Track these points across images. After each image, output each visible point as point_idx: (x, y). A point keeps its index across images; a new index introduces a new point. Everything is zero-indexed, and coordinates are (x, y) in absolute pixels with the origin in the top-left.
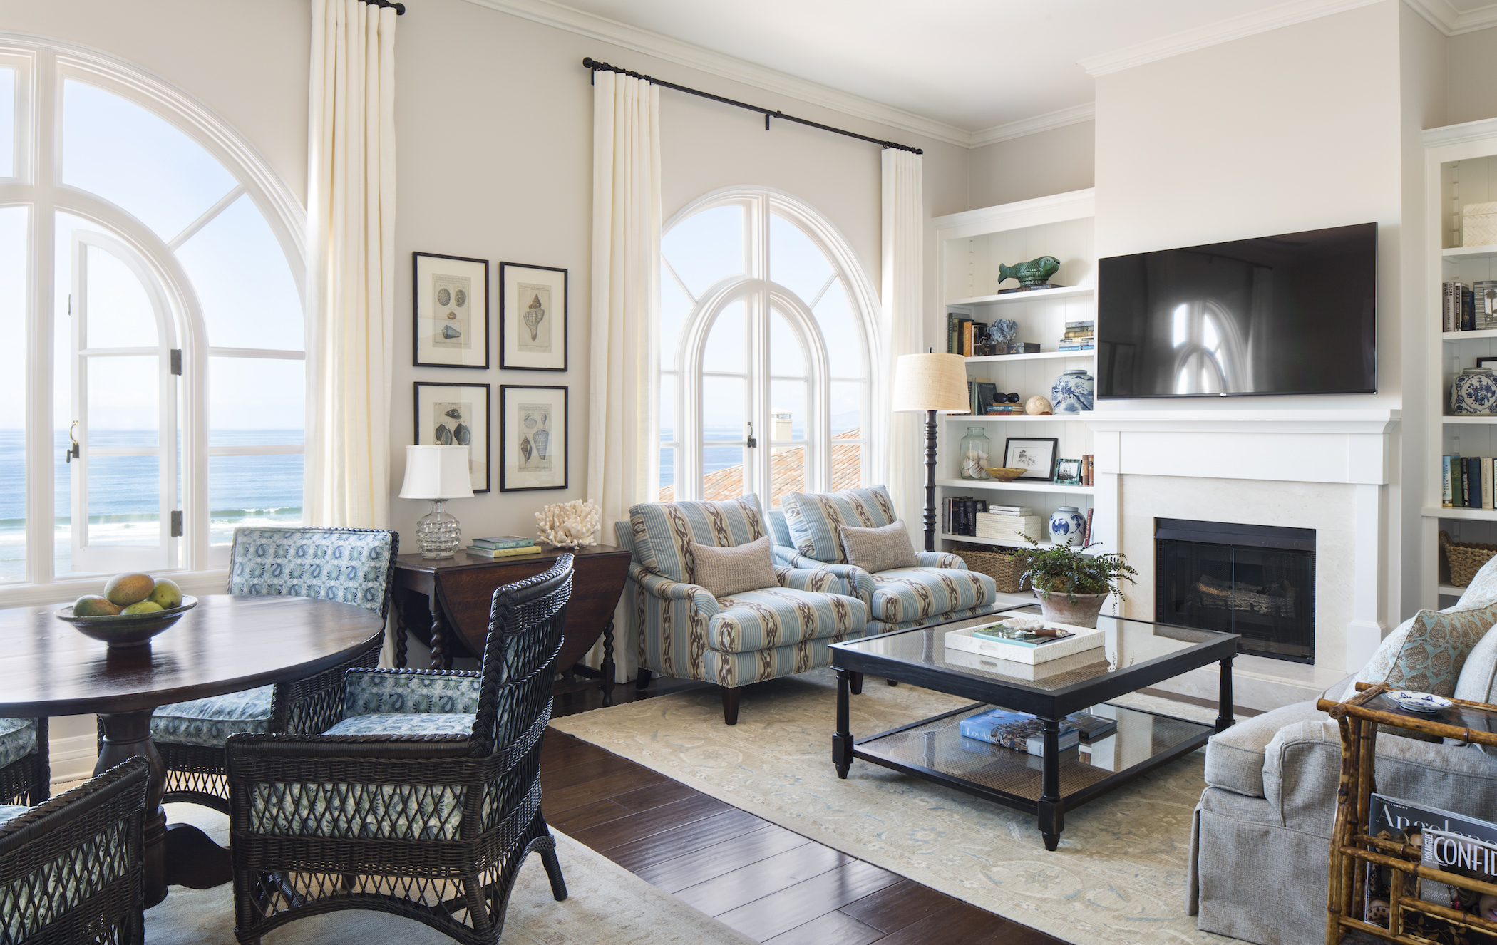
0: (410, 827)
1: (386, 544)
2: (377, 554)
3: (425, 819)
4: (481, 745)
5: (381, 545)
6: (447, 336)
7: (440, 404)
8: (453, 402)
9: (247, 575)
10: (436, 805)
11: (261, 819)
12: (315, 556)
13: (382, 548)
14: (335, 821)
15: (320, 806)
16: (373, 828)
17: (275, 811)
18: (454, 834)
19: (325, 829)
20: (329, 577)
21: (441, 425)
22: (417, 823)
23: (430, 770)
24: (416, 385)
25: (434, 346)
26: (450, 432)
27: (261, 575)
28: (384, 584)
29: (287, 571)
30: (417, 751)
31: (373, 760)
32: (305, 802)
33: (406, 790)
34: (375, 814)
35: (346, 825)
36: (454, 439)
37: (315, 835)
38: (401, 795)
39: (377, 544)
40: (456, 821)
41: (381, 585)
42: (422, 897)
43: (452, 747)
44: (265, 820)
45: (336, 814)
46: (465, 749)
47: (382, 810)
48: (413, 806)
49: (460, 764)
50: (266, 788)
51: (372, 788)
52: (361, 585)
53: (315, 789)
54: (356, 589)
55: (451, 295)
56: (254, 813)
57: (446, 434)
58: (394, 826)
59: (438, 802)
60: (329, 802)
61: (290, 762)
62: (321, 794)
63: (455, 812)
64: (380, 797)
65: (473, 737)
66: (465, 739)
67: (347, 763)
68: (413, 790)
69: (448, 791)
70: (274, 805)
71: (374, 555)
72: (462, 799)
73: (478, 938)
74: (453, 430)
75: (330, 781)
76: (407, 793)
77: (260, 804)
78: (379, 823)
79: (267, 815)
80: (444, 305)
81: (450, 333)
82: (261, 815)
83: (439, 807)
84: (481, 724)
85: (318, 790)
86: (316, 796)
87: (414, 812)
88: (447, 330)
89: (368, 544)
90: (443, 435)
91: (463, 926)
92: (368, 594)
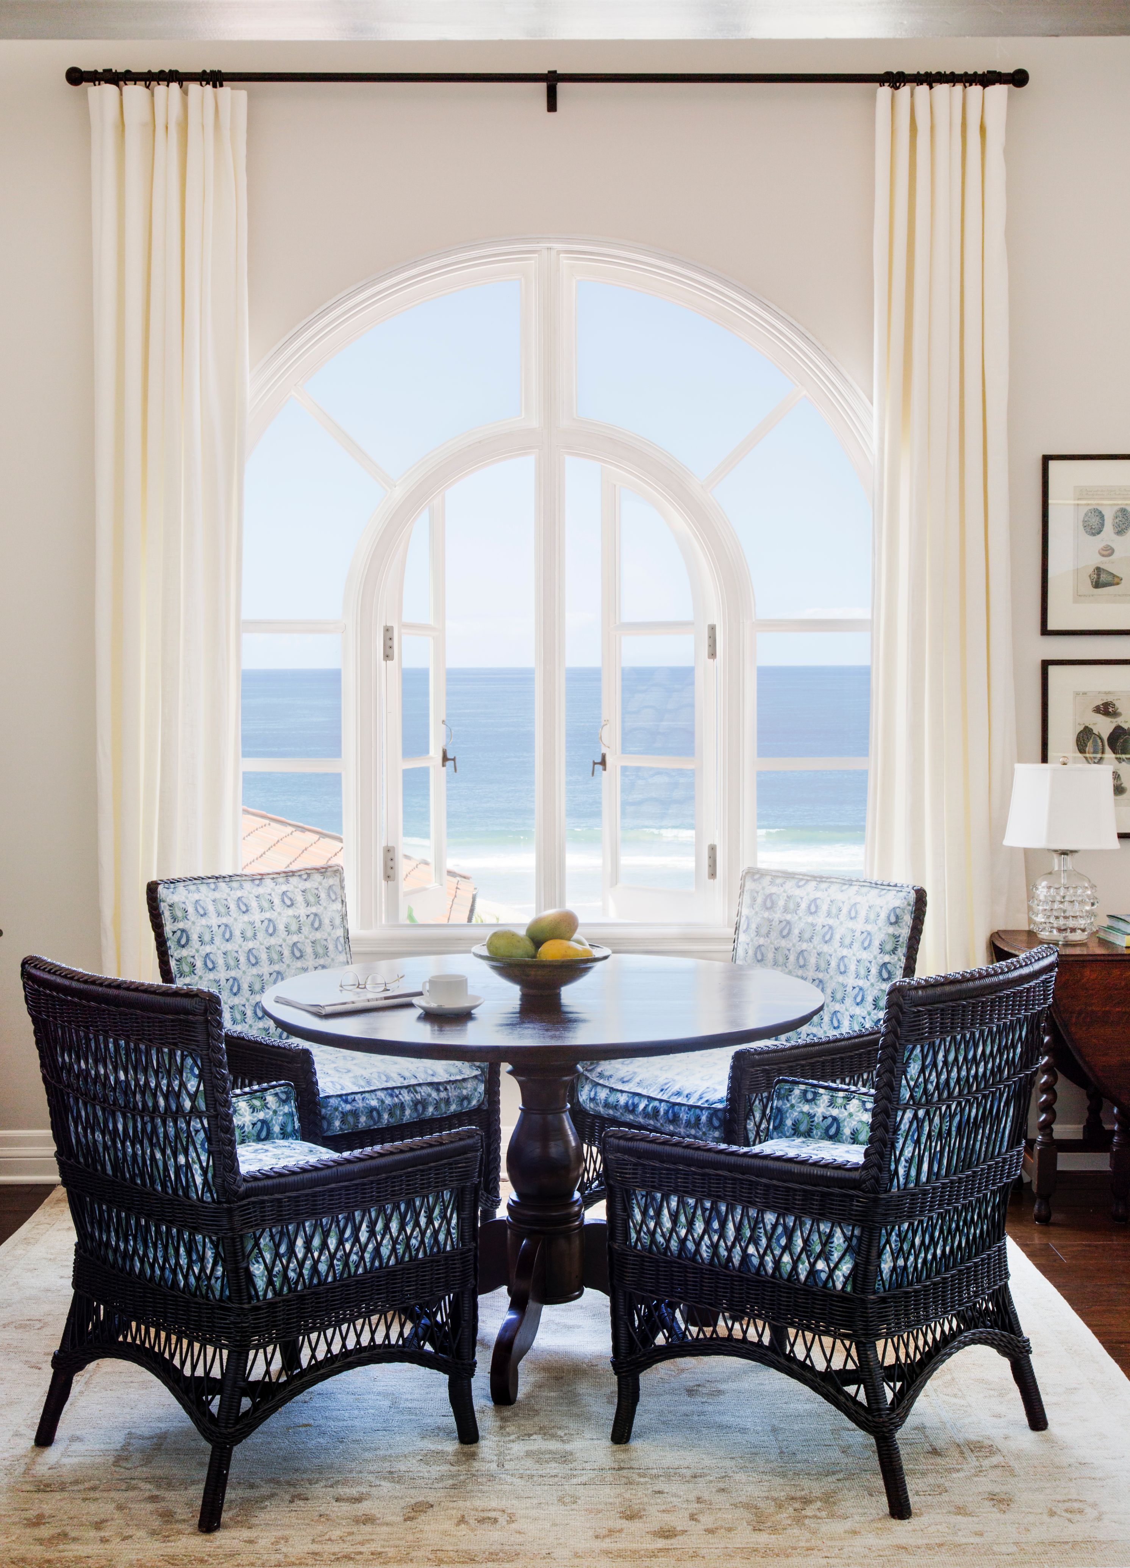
0: (795, 1267)
1: (909, 905)
2: (897, 917)
3: (812, 1260)
4: (873, 1177)
5: (902, 906)
6: (1097, 585)
7: (1084, 693)
8: (1107, 690)
9: (752, 933)
10: (824, 1245)
11: (638, 1233)
12: (829, 914)
13: (903, 910)
14: (715, 1247)
15: (699, 1227)
16: (755, 1261)
17: (652, 1225)
18: (845, 1284)
19: (705, 1255)
20: (842, 944)
21: (1086, 728)
22: (803, 1263)
23: (817, 1200)
24: (1046, 665)
25: (1075, 602)
26: (1101, 739)
27: (768, 935)
28: (903, 959)
29: (796, 932)
30: (801, 1175)
31: (753, 1178)
32: (683, 1219)
33: (790, 1221)
34: (757, 1245)
35: (726, 1253)
36: (1107, 749)
37: (693, 1259)
38: (785, 1226)
39: (898, 903)
40: (847, 1268)
41: (900, 960)
42: (808, 1356)
43: (840, 1176)
44: (642, 1234)
45: (715, 1238)
46: (854, 1180)
47: (764, 1242)
48: (799, 1243)
49: (851, 1197)
50: (643, 1196)
51: (753, 1213)
52: (875, 958)
53: (693, 1205)
54: (870, 962)
55: (1106, 518)
56: (631, 1224)
57: (1095, 741)
58: (777, 1262)
59: (827, 1240)
60: (708, 1223)
61: (668, 1169)
62: (699, 1212)
63: (847, 1258)
64: (761, 1225)
65: (865, 1167)
66: (855, 1168)
67: (726, 1178)
68: (798, 1222)
69: (838, 1233)
70: (652, 1218)
71: (893, 919)
72: (854, 1241)
73: (870, 1418)
74: (1105, 736)
75: (709, 1196)
76: (792, 1224)
77: (638, 1217)
78: (762, 1257)
79: (645, 1229)
80: (1093, 534)
81: (1104, 578)
82: (638, 1228)
83: (827, 1248)
84: (872, 1151)
85: (695, 1207)
86: (694, 1213)
87: (799, 1249)
88: (1099, 575)
89: (887, 903)
90: (1090, 744)
91: (853, 1399)
92: (884, 971)
